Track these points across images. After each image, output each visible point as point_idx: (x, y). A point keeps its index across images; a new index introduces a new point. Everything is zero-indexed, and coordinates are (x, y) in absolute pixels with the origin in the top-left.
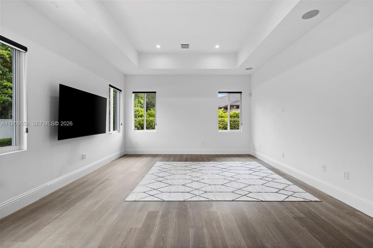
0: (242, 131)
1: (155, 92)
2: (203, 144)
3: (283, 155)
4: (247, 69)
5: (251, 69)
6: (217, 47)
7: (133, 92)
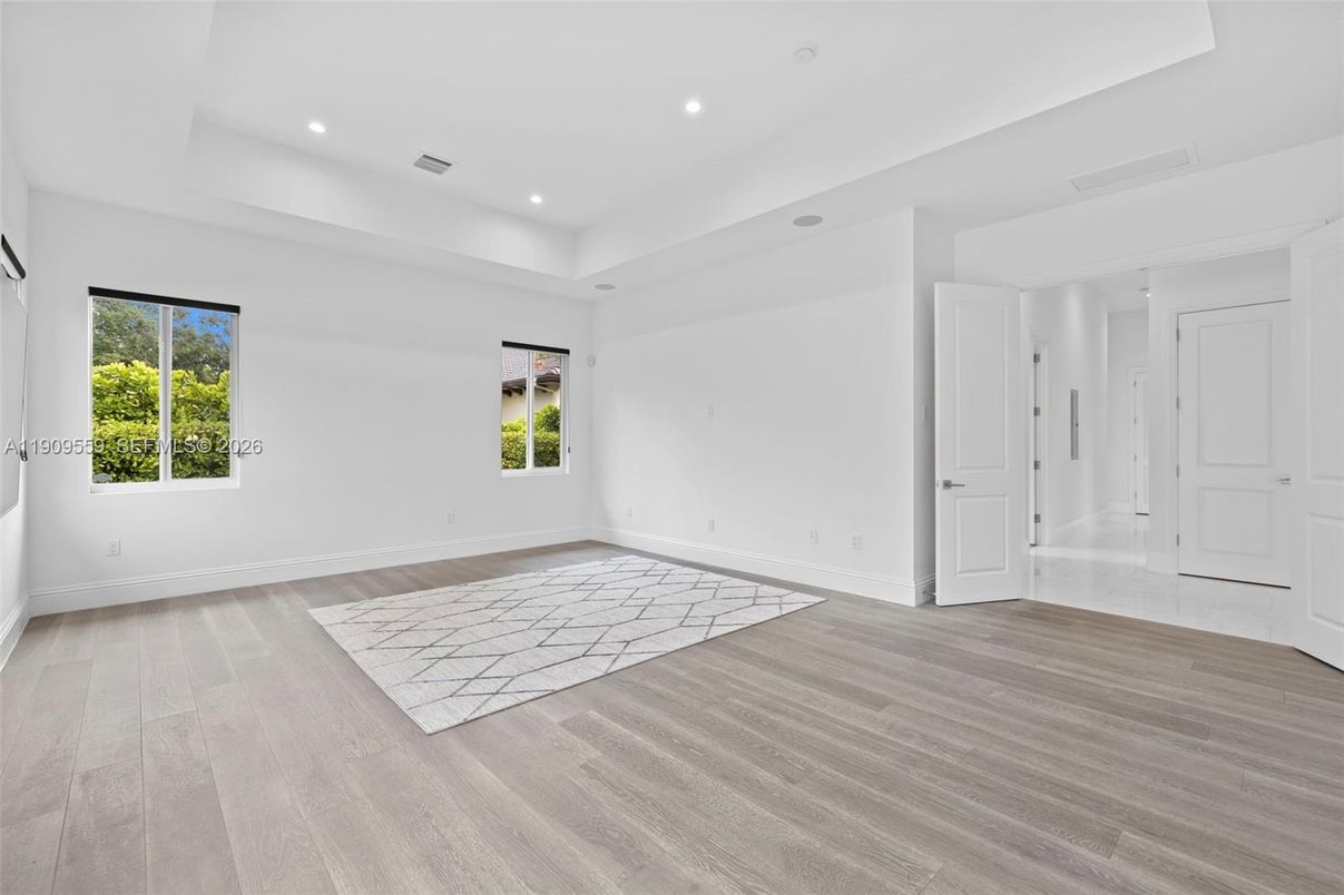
0: (568, 471)
1: (236, 309)
2: (449, 523)
3: (712, 524)
4: (600, 287)
5: (612, 287)
6: (536, 199)
7: (93, 291)
